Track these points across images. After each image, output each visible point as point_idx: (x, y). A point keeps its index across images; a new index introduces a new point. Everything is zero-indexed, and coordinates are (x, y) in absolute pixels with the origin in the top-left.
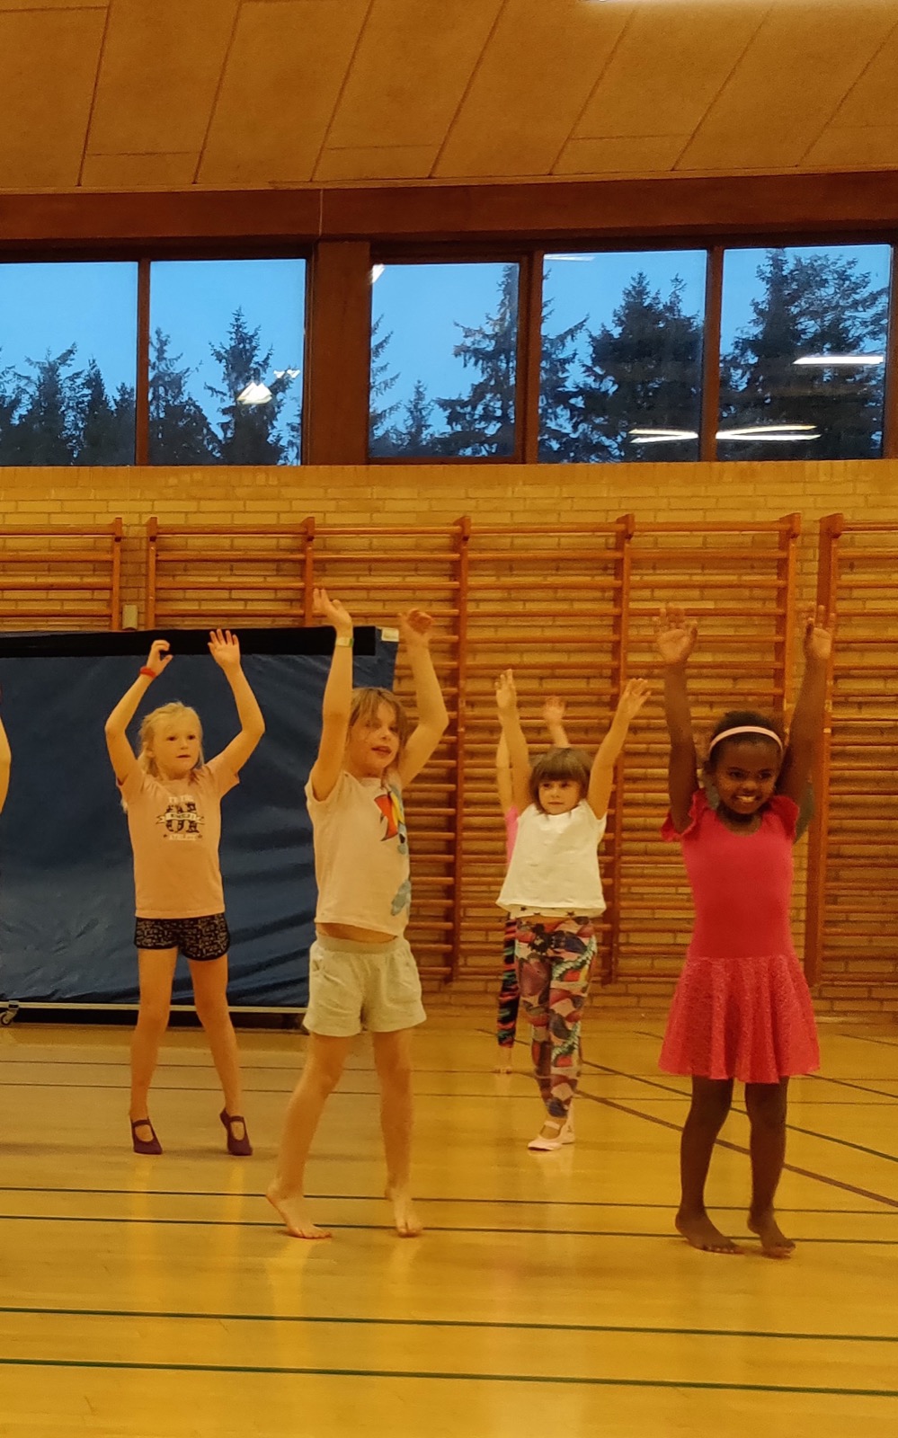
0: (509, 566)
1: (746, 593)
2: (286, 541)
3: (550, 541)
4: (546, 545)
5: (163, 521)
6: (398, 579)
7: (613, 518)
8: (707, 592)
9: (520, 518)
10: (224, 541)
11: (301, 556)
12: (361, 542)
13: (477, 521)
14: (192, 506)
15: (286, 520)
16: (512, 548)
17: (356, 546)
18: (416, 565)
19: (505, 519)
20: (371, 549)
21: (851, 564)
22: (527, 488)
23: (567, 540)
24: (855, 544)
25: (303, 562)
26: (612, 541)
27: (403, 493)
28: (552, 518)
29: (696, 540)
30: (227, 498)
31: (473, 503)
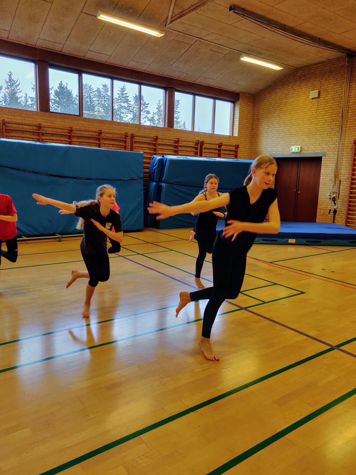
0: (80, 137)
1: (120, 146)
2: (34, 128)
3: (87, 133)
4: (86, 134)
5: (6, 120)
6: (58, 138)
7: (98, 130)
8: (114, 146)
9: (81, 128)
10: (21, 126)
11: (38, 132)
12: (51, 129)
13: (74, 128)
14: (12, 117)
15: (34, 123)
16: (80, 134)
17: (49, 130)
18: (62, 136)
19: (78, 128)
20: (52, 131)
21: (135, 142)
22: (82, 122)
23: (90, 133)
24: (136, 139)
25: (39, 133)
26: (98, 134)
27: (59, 120)
28: (87, 129)
29: (111, 135)
30: (20, 116)
31: (72, 124)
